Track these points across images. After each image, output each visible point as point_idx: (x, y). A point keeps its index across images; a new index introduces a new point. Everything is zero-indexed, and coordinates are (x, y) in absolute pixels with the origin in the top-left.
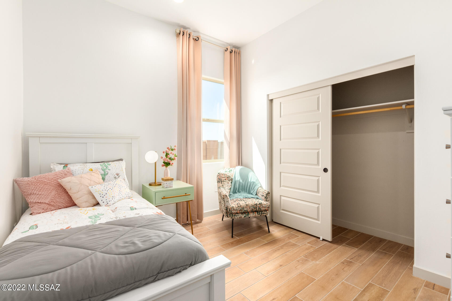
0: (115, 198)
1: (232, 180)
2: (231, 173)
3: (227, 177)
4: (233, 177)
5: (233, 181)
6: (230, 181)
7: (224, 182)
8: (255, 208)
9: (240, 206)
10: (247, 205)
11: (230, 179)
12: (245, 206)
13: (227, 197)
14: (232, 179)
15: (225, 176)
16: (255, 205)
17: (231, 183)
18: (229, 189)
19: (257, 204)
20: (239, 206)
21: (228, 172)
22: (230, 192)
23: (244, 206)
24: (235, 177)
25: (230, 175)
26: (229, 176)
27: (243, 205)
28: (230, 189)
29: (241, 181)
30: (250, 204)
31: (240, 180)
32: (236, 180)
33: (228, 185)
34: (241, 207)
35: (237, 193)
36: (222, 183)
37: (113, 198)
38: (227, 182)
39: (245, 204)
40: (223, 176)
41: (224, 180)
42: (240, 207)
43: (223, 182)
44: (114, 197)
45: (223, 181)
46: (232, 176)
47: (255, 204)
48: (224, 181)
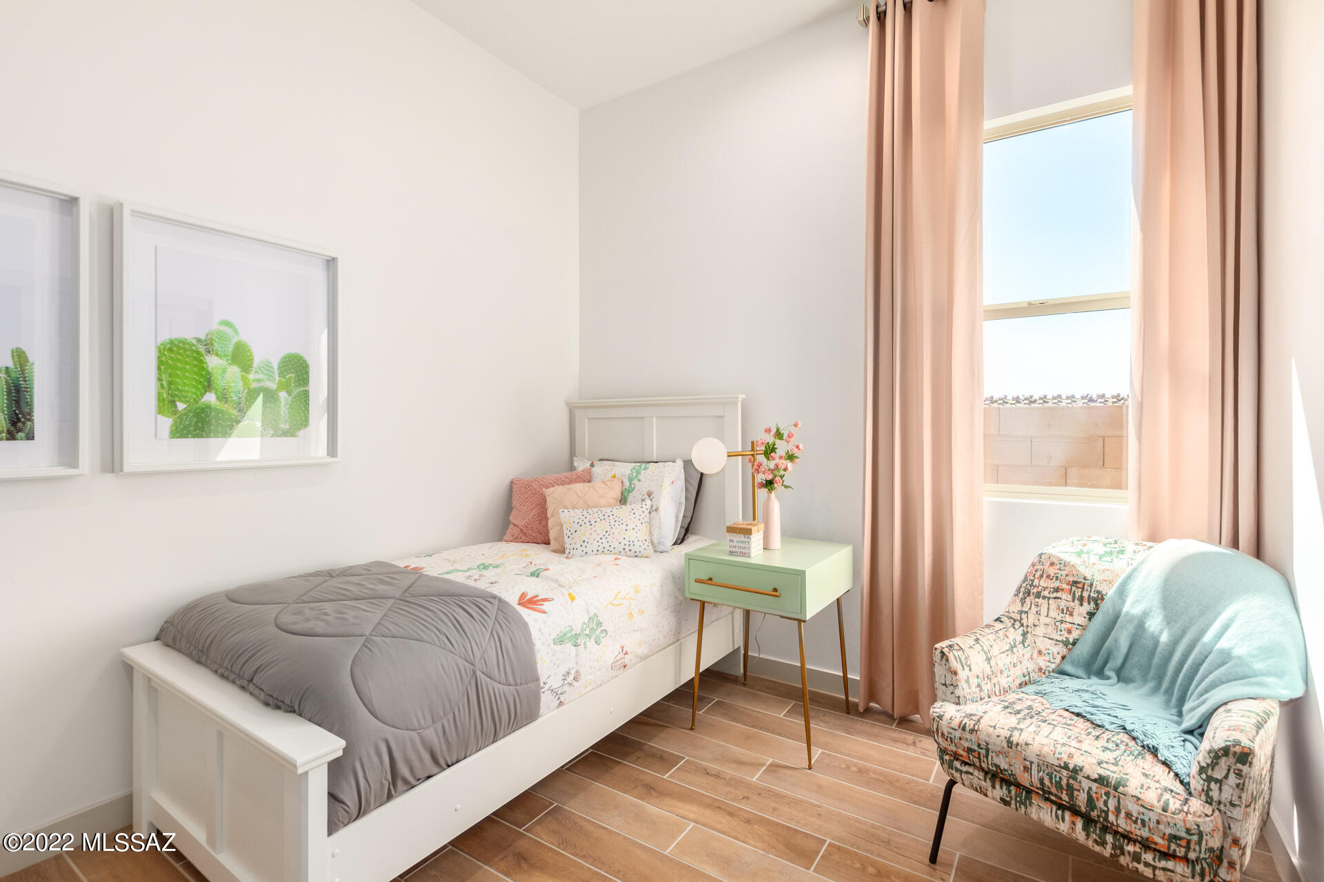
0: (587, 545)
1: (1098, 600)
2: (1107, 566)
3: (1071, 579)
4: (1110, 592)
5: (1106, 606)
6: (1085, 604)
7: (1040, 601)
8: (1059, 785)
9: (972, 731)
10: (1010, 743)
11: (1085, 594)
12: (998, 741)
13: (944, 662)
14: (1102, 599)
15: (1064, 573)
16: (1065, 773)
17: (1091, 615)
18: (1066, 643)
19: (1076, 771)
20: (964, 729)
21: (1094, 559)
22: (1063, 658)
23: (991, 741)
24: (1122, 593)
25: (1098, 577)
26: (1089, 577)
27: (989, 735)
28: (1074, 644)
29: (1154, 624)
30: (1035, 748)
31: (1146, 614)
32: (1125, 609)
33: (1062, 622)
34: (973, 737)
35: (1108, 678)
36: (1028, 601)
37: (584, 544)
38: (1063, 604)
39: (1007, 734)
40: (1052, 571)
41: (1045, 589)
42: (967, 735)
43: (1032, 597)
44: (586, 542)
45: (1038, 595)
46: (1111, 582)
47: (1066, 767)
48: (1046, 593)
